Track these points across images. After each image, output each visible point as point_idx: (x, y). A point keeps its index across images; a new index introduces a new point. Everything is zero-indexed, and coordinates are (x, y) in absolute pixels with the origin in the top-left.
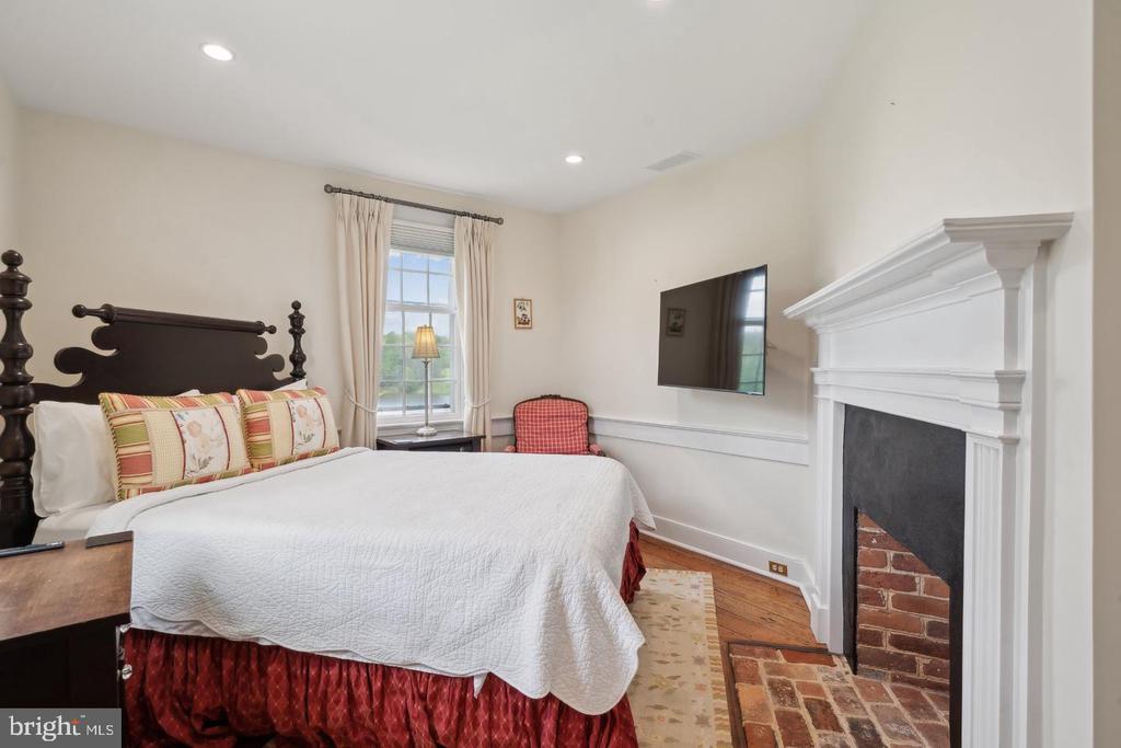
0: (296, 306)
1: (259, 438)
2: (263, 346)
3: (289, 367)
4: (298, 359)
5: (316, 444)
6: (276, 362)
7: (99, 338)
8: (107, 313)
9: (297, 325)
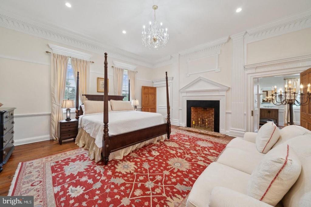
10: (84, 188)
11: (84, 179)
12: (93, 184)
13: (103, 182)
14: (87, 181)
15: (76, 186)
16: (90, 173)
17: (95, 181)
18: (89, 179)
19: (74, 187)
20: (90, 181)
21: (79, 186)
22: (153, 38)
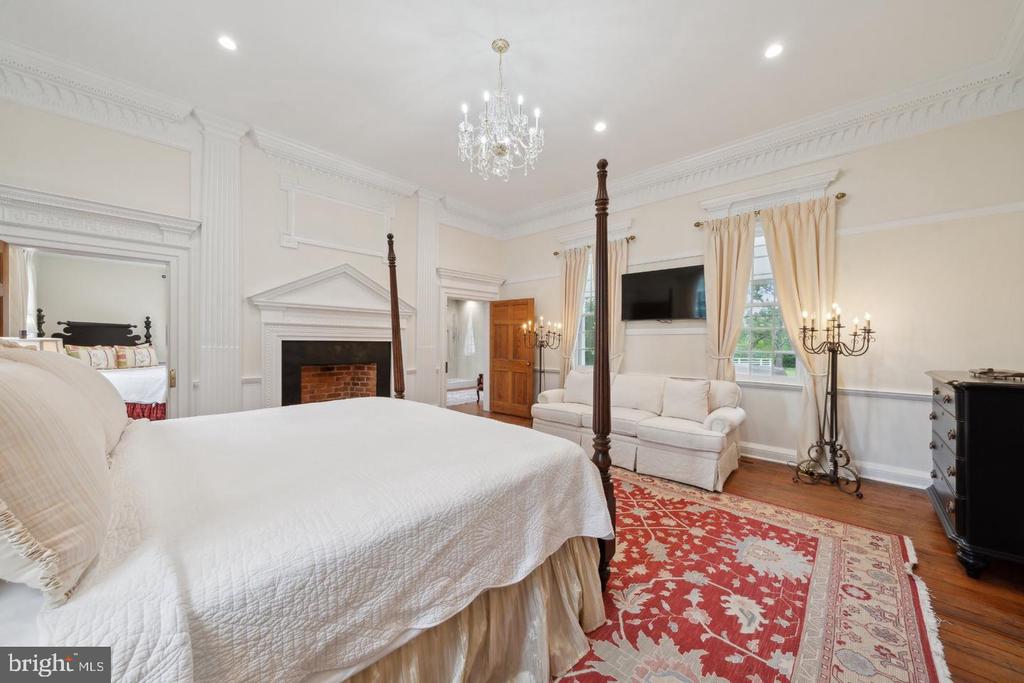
0: (148, 318)
1: (121, 360)
2: (131, 332)
3: (143, 339)
4: (148, 336)
5: (146, 363)
6: (138, 338)
7: (65, 330)
8: (69, 323)
9: (148, 324)
10: (723, 598)
11: (698, 616)
12: (699, 587)
13: (678, 571)
14: (699, 604)
15: (734, 619)
16: (667, 613)
17: (685, 588)
18: (689, 604)
19: (739, 621)
20: (695, 597)
21: (729, 613)
22: (494, 143)
